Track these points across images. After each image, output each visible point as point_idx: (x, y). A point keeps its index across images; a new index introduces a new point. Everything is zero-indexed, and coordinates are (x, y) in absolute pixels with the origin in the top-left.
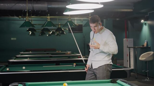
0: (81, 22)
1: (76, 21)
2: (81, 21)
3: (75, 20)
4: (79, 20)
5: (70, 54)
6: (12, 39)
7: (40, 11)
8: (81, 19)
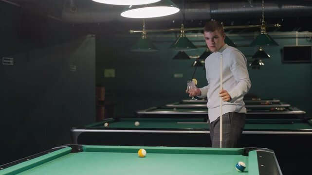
0: (307, 41)
1: (297, 39)
2: (308, 39)
3: (295, 38)
4: (304, 38)
5: (270, 104)
6: (176, 76)
7: (200, 20)
8: (308, 36)
